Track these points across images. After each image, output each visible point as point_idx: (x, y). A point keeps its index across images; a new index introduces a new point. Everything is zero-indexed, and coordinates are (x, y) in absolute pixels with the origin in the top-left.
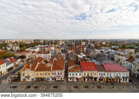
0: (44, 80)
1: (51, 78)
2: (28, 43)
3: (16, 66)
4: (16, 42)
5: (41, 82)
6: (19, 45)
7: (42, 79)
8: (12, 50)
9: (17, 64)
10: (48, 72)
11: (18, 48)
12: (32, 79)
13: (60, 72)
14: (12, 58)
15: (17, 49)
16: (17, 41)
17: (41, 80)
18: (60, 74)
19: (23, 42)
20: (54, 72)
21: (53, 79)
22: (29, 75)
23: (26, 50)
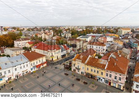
0: (94, 79)
1: (103, 80)
2: (79, 30)
3: (68, 54)
4: (69, 29)
5: (90, 79)
6: (71, 32)
7: (92, 77)
8: (65, 37)
9: (69, 52)
10: (100, 71)
11: (70, 35)
12: (82, 72)
13: (118, 76)
14: (66, 45)
15: (69, 37)
16: (70, 27)
17: (91, 77)
19: (75, 29)
20: (109, 73)
21: (107, 81)
22: (79, 67)
23: (77, 38)
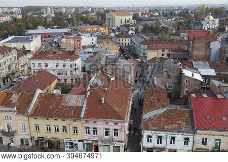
1: (80, 144)
7: (53, 145)
10: (70, 124)
12: (22, 141)
13: (111, 126)
17: (50, 147)
18: (112, 133)
20: (91, 125)
21: (88, 147)
22: (13, 129)
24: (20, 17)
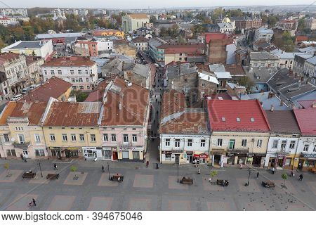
0: (77, 157)
1: (99, 152)
5: (67, 162)
7: (71, 154)
10: (87, 132)
12: (37, 152)
13: (130, 132)
17: (68, 157)
18: (130, 138)
20: (109, 132)
21: (107, 153)
22: (26, 140)
24: (27, 20)
